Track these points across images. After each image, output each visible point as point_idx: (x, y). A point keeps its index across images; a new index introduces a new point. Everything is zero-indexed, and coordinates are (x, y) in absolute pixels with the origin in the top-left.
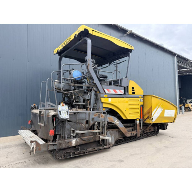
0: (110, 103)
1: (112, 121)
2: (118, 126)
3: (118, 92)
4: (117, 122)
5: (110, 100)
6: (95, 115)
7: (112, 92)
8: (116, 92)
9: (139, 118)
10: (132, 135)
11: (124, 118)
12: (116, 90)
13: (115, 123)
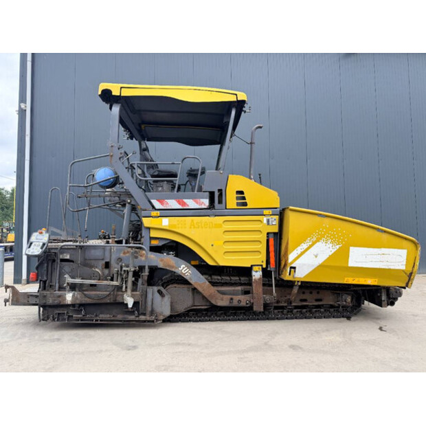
0: (168, 228)
1: (169, 266)
2: (187, 278)
3: (191, 204)
4: (184, 269)
5: (165, 222)
6: (124, 253)
7: (173, 204)
8: (184, 204)
9: (262, 265)
10: (235, 303)
11: (211, 263)
12: (185, 200)
13: (179, 273)
